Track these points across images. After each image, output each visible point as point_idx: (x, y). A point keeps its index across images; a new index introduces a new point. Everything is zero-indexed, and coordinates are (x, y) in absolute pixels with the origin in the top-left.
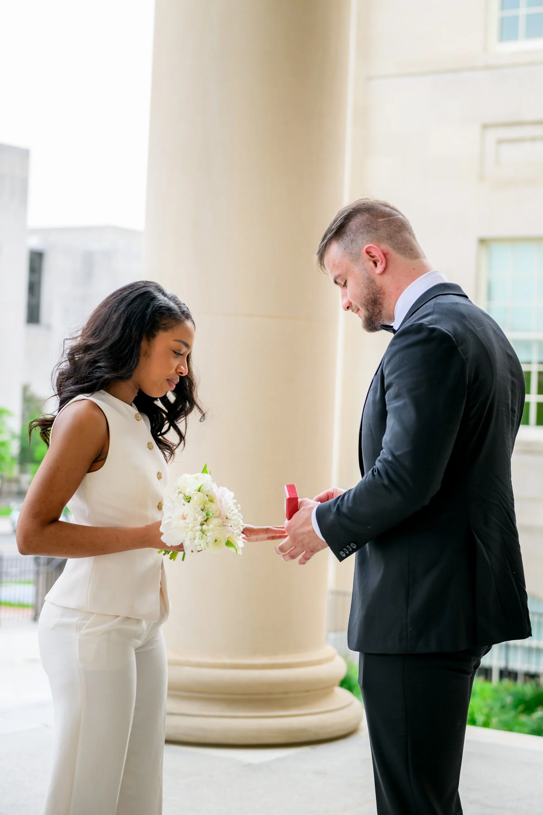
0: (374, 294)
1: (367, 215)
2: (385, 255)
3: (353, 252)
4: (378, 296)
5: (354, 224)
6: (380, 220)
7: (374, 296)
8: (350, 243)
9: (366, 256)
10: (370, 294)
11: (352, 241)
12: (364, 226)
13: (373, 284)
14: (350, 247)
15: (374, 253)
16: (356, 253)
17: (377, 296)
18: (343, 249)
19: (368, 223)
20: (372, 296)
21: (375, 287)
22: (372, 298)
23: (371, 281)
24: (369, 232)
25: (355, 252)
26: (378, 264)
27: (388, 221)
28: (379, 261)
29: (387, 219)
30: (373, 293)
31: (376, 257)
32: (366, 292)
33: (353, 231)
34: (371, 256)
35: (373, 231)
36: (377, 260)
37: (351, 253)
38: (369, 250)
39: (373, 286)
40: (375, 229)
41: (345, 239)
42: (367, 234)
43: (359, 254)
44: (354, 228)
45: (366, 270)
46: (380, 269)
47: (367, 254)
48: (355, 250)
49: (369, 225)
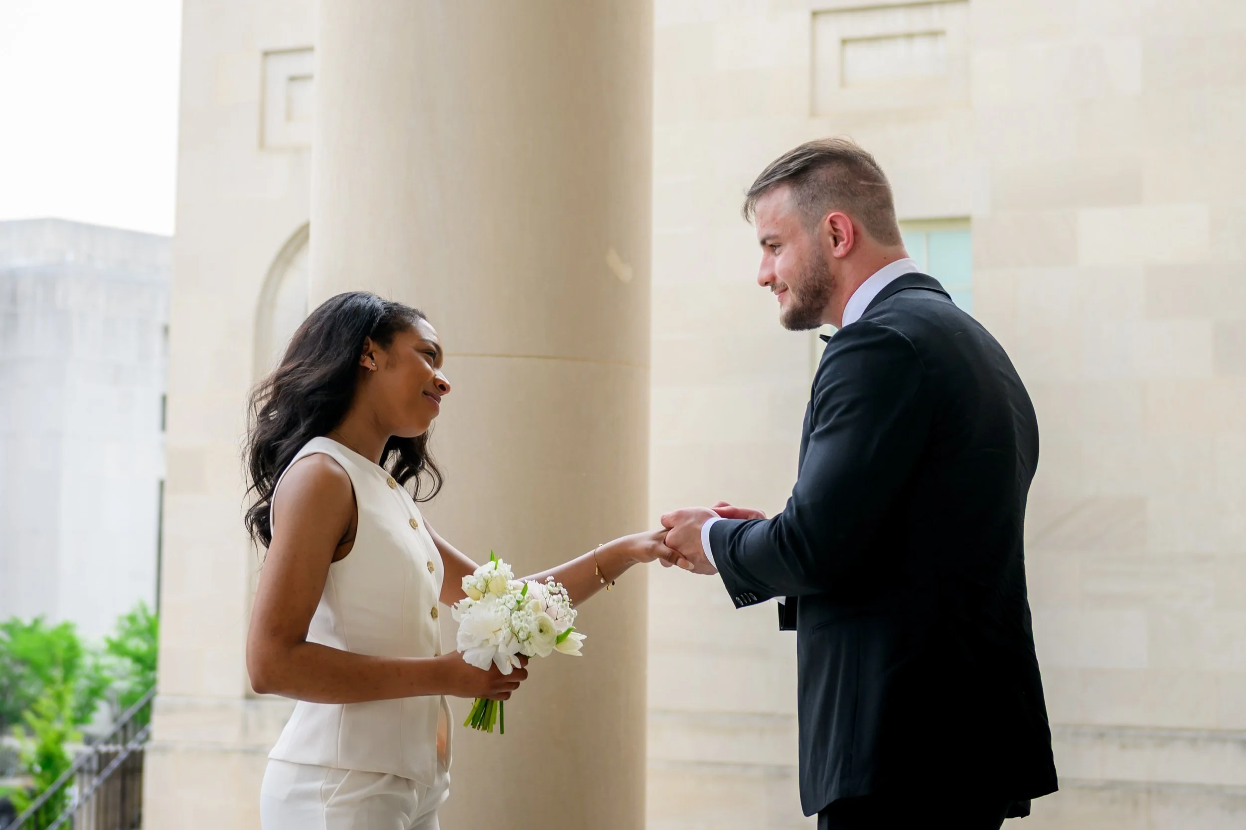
0: (822, 282)
1: (847, 169)
2: (855, 233)
3: (810, 213)
4: (826, 287)
5: (822, 174)
6: (862, 182)
7: (820, 285)
8: (810, 199)
9: (827, 225)
10: (814, 279)
11: (814, 198)
12: (838, 183)
13: (824, 269)
14: (809, 205)
15: (840, 226)
16: (814, 217)
17: (823, 287)
18: (797, 203)
19: (845, 180)
20: (817, 284)
21: (825, 273)
22: (816, 287)
23: (822, 262)
24: (841, 194)
25: (814, 214)
26: (841, 243)
27: (872, 187)
28: (843, 240)
29: (871, 184)
30: (820, 281)
31: (841, 232)
32: (810, 275)
33: (821, 183)
34: (835, 230)
35: (849, 194)
36: (839, 236)
37: (807, 214)
38: (834, 220)
39: (824, 271)
40: (851, 192)
41: (805, 191)
42: (839, 196)
43: (818, 220)
44: (823, 180)
45: (820, 245)
46: (840, 250)
47: (830, 224)
48: (816, 212)
49: (845, 184)
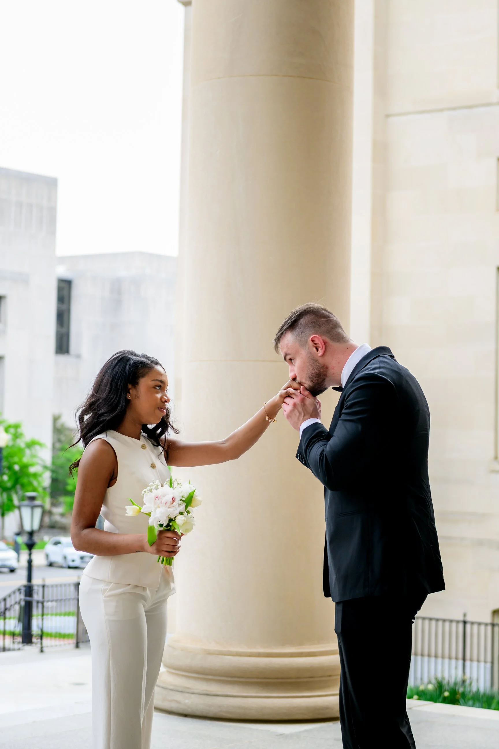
1: (314, 316)
2: (325, 343)
3: (302, 340)
5: (303, 321)
6: (323, 320)
7: (319, 371)
8: (301, 333)
9: (311, 343)
10: (314, 370)
11: (302, 332)
12: (312, 322)
13: (317, 362)
14: (301, 336)
15: (317, 341)
16: (304, 340)
17: (321, 371)
18: (295, 338)
19: (314, 321)
20: (316, 371)
21: (318, 365)
22: (316, 372)
23: (314, 360)
24: (314, 327)
26: (319, 350)
27: (327, 321)
28: (320, 347)
29: (327, 319)
30: (317, 369)
31: (318, 344)
33: (303, 325)
34: (315, 344)
35: (317, 326)
36: (318, 347)
37: (301, 340)
38: (313, 339)
40: (319, 325)
41: (297, 330)
42: (313, 328)
43: (306, 342)
44: (304, 323)
45: (311, 353)
46: (320, 353)
47: (312, 342)
48: (304, 338)
49: (314, 322)
